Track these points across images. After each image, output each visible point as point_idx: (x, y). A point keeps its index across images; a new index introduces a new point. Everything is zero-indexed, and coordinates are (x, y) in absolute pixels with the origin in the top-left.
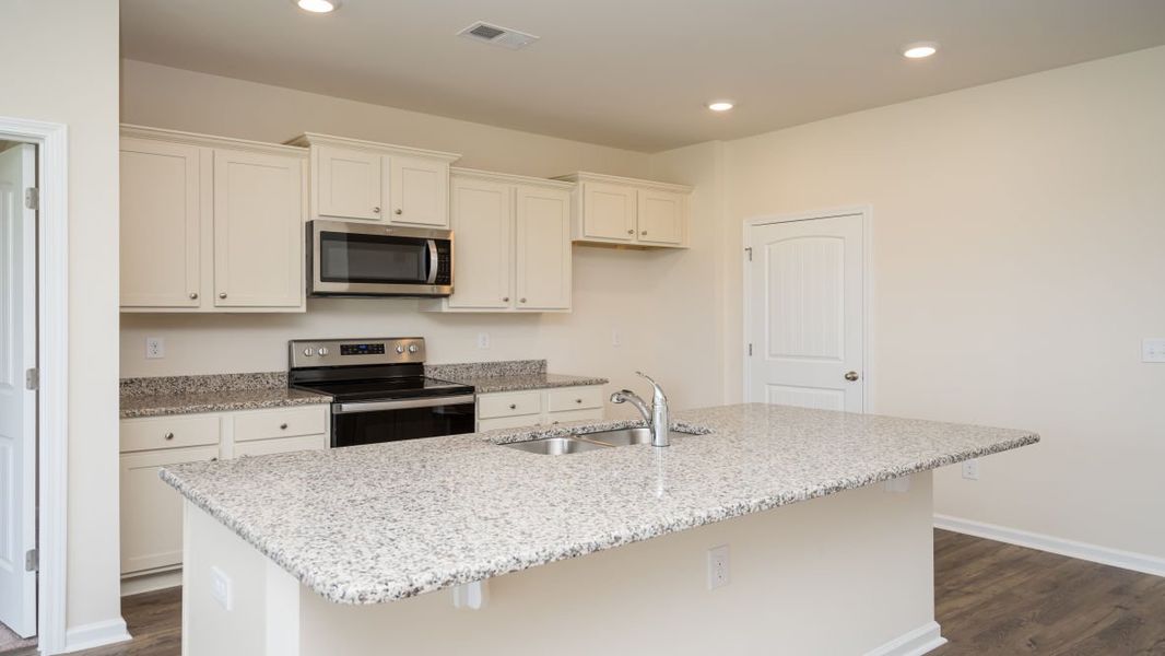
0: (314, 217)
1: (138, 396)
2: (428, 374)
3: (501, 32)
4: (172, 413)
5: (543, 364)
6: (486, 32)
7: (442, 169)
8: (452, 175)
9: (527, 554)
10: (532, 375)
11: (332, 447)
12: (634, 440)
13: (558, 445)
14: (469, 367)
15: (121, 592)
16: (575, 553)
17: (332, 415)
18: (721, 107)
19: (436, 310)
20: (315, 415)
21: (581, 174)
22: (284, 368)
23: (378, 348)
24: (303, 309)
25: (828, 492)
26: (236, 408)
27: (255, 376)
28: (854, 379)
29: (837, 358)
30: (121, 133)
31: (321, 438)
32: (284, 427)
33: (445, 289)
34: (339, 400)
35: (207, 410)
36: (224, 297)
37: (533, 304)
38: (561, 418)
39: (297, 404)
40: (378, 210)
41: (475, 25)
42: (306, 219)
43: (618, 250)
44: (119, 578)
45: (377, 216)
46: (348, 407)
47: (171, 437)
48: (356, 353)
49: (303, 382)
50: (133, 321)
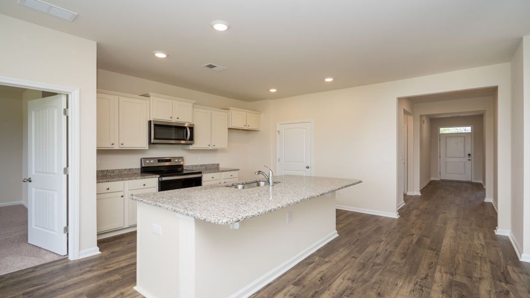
0: (152, 119)
1: (103, 176)
2: (184, 168)
3: (215, 67)
4: (109, 181)
5: (218, 165)
6: (211, 66)
7: (191, 105)
8: (193, 107)
9: (261, 211)
10: (215, 168)
11: (159, 191)
12: (258, 185)
13: (240, 187)
14: (196, 166)
15: (97, 238)
16: (271, 211)
17: (159, 181)
18: (273, 90)
19: (188, 148)
20: (153, 181)
21: (231, 108)
22: (139, 167)
23: (169, 161)
24: (147, 148)
25: (321, 195)
26: (129, 179)
27: (130, 169)
28: (308, 168)
29: (303, 162)
30: (97, 92)
31: (156, 188)
32: (144, 185)
33: (191, 142)
34: (161, 176)
35: (120, 180)
36: (122, 144)
37: (217, 147)
38: (226, 181)
39: (148, 178)
40: (171, 118)
41: (208, 64)
42: (149, 120)
43: (240, 131)
44: (96, 234)
45: (171, 119)
46: (164, 179)
47: (108, 189)
48: (162, 162)
49: (146, 171)
50: (101, 152)
